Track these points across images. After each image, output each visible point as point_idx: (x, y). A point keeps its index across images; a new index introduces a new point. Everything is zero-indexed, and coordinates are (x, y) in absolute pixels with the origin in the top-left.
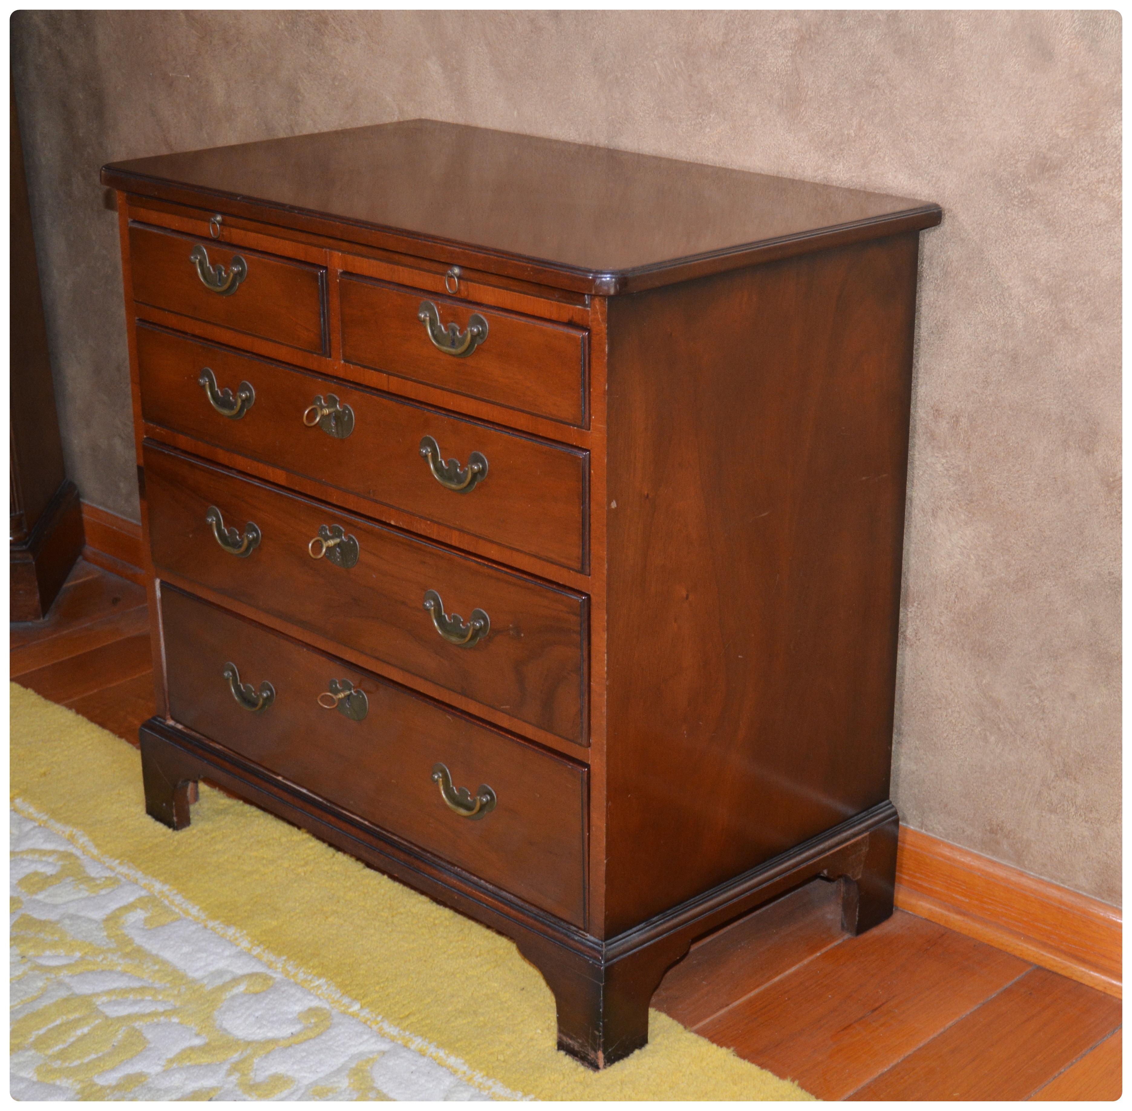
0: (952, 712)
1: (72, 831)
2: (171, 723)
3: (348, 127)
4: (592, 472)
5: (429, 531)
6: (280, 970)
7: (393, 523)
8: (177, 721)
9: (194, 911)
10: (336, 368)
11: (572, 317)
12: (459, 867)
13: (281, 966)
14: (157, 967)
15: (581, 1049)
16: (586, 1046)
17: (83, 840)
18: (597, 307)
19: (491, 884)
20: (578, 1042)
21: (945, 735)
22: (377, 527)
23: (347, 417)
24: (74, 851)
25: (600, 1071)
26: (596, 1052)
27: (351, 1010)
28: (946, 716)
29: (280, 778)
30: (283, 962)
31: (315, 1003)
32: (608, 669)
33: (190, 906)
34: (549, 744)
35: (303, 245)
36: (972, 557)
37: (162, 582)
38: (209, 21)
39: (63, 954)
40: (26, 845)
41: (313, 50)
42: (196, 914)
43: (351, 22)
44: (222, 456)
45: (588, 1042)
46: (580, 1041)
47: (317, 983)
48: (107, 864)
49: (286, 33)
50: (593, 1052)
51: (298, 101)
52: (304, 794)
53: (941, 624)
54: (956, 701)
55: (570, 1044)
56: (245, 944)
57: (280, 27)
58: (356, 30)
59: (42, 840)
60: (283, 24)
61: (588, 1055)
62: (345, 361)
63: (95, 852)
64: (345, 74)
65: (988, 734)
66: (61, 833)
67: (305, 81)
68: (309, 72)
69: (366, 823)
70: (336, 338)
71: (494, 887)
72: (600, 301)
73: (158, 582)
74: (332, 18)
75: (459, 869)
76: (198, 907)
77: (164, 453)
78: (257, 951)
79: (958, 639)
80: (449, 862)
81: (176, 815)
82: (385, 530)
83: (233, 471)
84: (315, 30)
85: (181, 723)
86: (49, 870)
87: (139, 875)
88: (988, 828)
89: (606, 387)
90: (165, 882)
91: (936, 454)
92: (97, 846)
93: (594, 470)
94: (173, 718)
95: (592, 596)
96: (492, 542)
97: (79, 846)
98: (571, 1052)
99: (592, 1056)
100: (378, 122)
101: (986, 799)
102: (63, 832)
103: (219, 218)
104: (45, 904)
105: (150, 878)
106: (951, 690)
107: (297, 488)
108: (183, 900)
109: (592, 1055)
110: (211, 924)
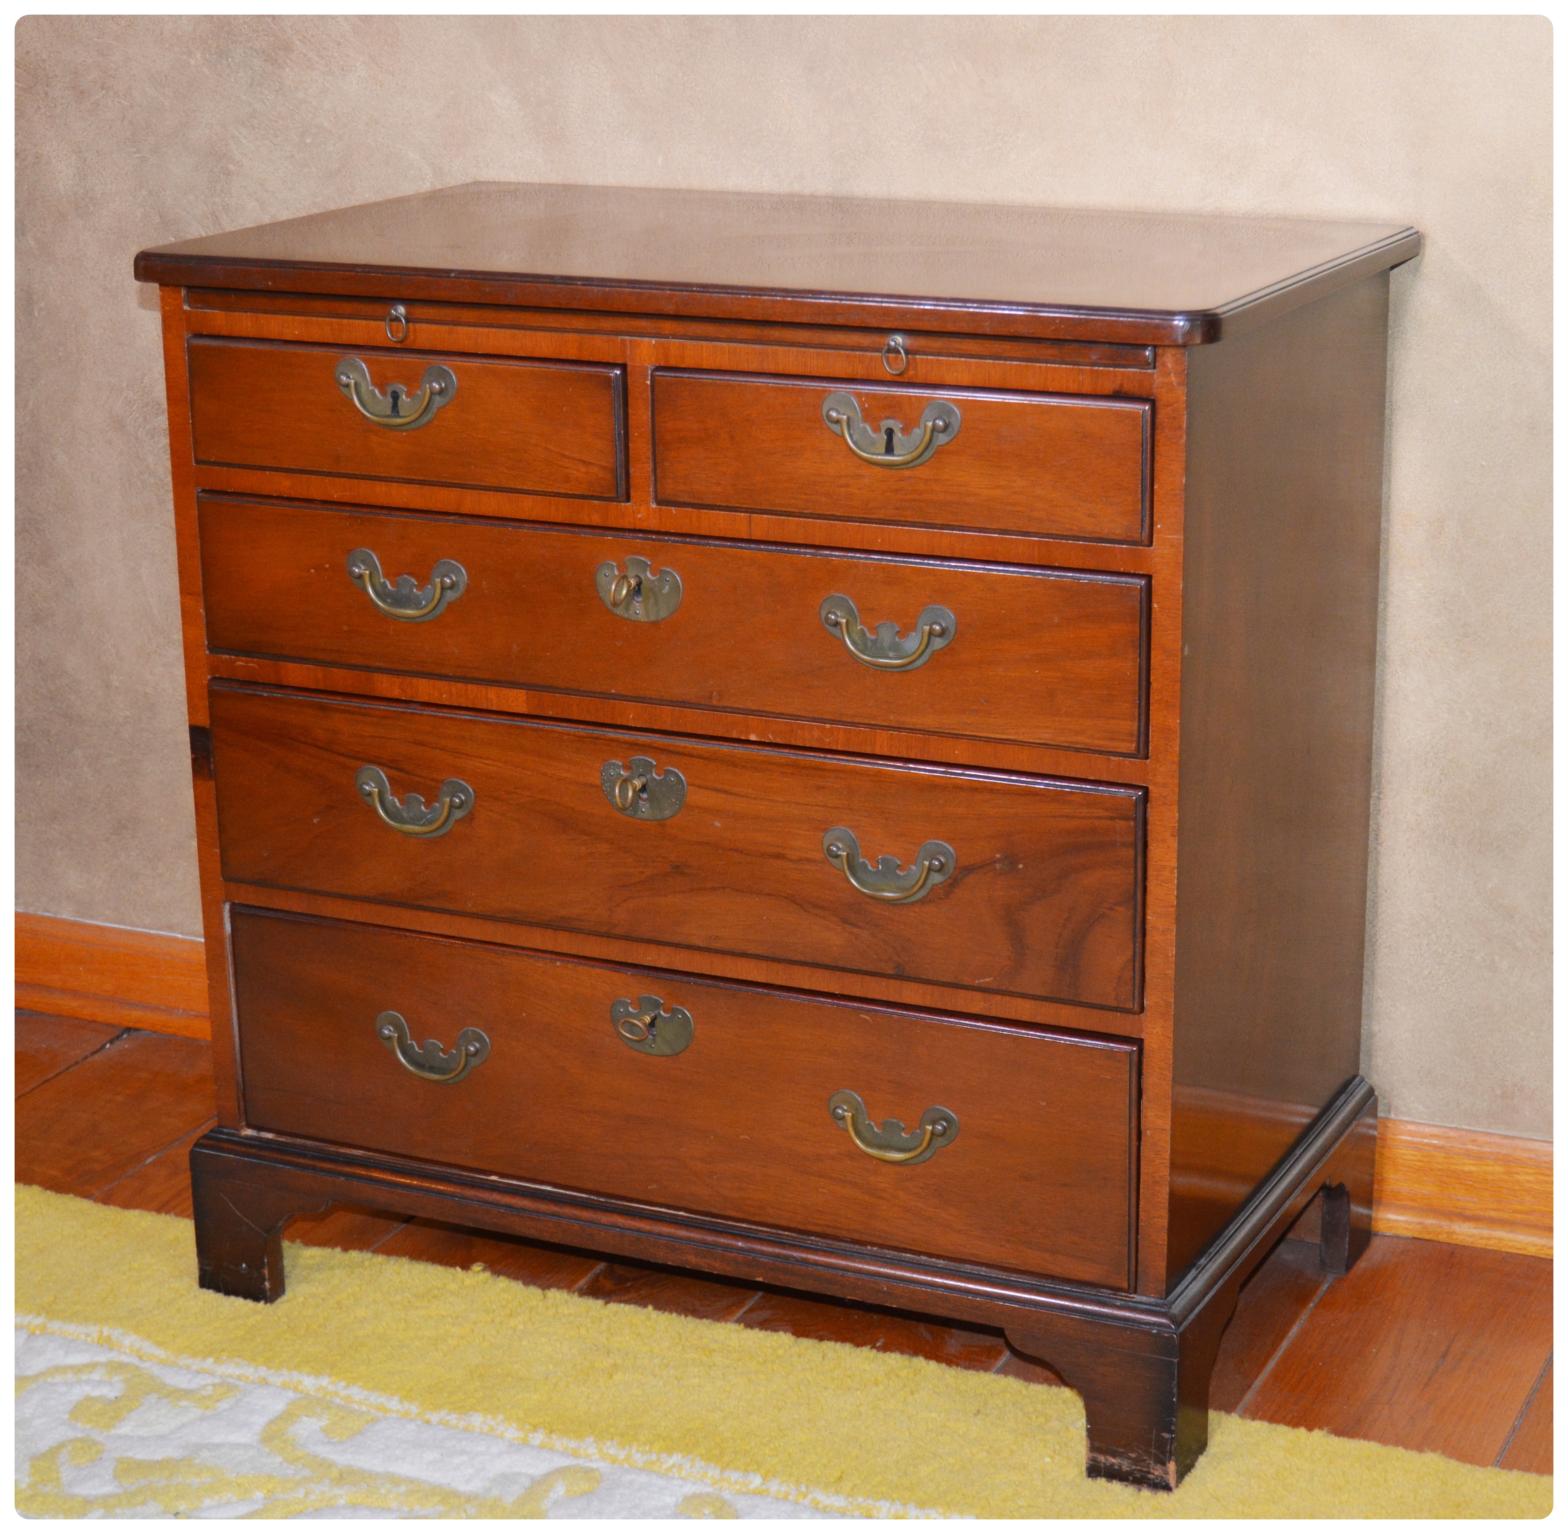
0: (1437, 937)
1: (101, 1332)
2: (249, 1132)
3: (333, 207)
4: (1155, 605)
5: (827, 740)
6: (597, 1456)
7: (753, 738)
8: (260, 1129)
9: (394, 1404)
10: (639, 516)
11: (1122, 385)
12: (873, 1244)
13: (595, 1451)
14: (403, 1489)
15: (1134, 1467)
16: (1144, 1461)
17: (130, 1340)
18: (1169, 365)
19: (939, 1257)
20: (1129, 1458)
21: (1426, 972)
22: (725, 748)
23: (667, 587)
24: (124, 1358)
25: (1175, 1491)
26: (1163, 1464)
27: (752, 1487)
28: (1427, 945)
29: (494, 1178)
30: (595, 1445)
31: (689, 1489)
32: (1177, 893)
33: (383, 1400)
34: (1063, 1023)
35: (575, 335)
36: (1468, 713)
37: (233, 906)
38: (44, 61)
39: (234, 1499)
40: (38, 1365)
41: (261, 92)
42: (399, 1407)
43: (339, 44)
44: (387, 685)
45: (1148, 1453)
46: (1133, 1455)
47: (671, 1462)
48: (194, 1368)
49: (205, 70)
50: (1159, 1467)
51: (228, 173)
52: (550, 1192)
53: (1418, 815)
54: (1444, 921)
55: (1112, 1465)
56: (512, 1433)
57: (193, 62)
58: (348, 56)
59: (61, 1353)
60: (199, 56)
61: (1149, 1473)
62: (659, 503)
63: (161, 1353)
64: (326, 124)
65: (1497, 958)
66: (83, 1337)
67: (244, 141)
68: (253, 127)
69: (681, 1213)
70: (641, 470)
71: (945, 1262)
72: (1174, 355)
73: (227, 907)
74: (300, 40)
75: (875, 1249)
76: (396, 1398)
77: (260, 696)
78: (538, 1438)
79: (1447, 832)
80: (854, 1242)
81: (269, 1280)
82: (739, 750)
83: (413, 706)
84: (265, 60)
85: (269, 1130)
86: (109, 1392)
87: (263, 1371)
88: (1499, 1092)
89: (1184, 481)
90: (317, 1373)
91: (1407, 577)
92: (159, 1344)
93: (1158, 603)
94: (249, 1126)
95: (1150, 787)
96: (958, 736)
97: (128, 1351)
98: (1112, 1474)
99: (1156, 1473)
100: (391, 194)
101: (1494, 1052)
102: (88, 1335)
103: (402, 309)
104: (142, 1439)
105: (286, 1372)
106: (1436, 906)
107: (550, 713)
108: (366, 1393)
109: (1157, 1471)
110: (434, 1417)
